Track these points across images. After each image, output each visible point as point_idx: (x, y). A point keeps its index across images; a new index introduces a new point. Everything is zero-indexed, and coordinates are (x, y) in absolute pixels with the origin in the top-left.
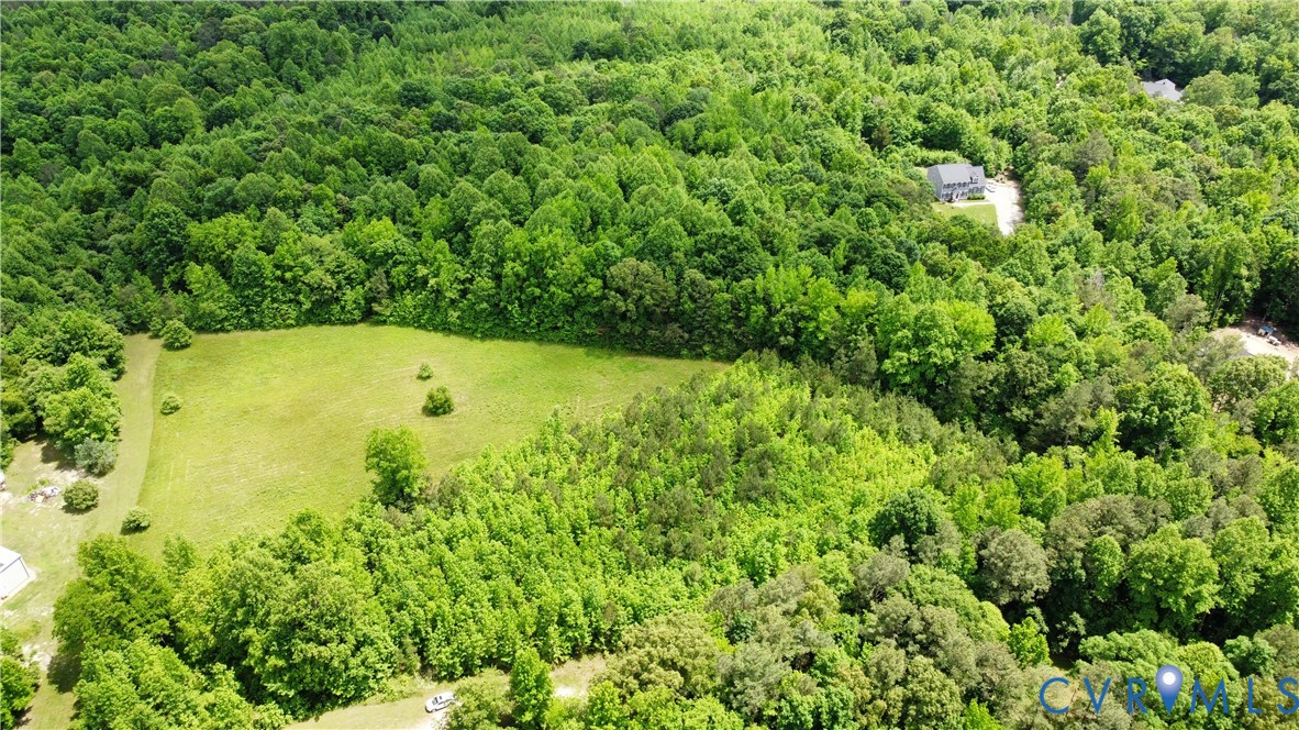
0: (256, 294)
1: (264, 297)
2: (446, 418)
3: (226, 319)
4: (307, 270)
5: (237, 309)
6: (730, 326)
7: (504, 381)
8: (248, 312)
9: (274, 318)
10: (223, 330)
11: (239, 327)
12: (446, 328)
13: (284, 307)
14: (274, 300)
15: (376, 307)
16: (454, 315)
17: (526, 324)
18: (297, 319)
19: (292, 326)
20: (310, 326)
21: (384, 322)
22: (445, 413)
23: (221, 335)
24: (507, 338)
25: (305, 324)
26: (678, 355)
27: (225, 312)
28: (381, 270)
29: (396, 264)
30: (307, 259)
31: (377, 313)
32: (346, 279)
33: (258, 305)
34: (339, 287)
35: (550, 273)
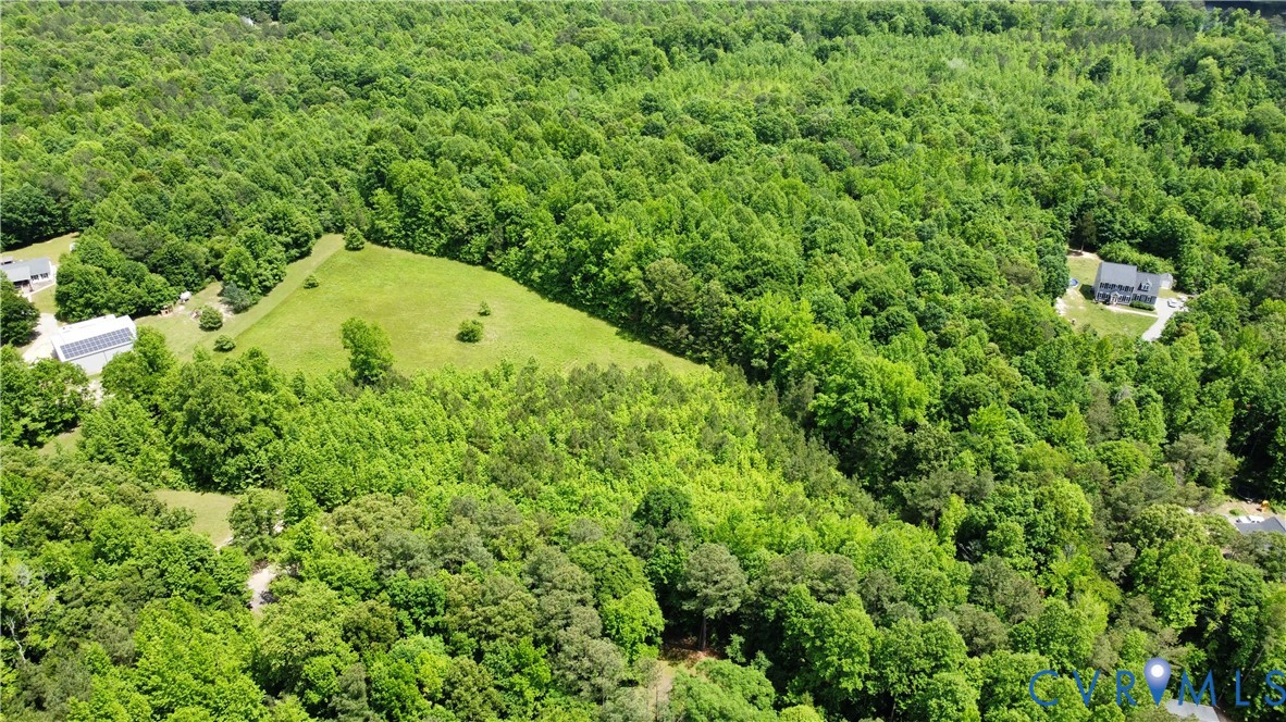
0: (413, 223)
1: (419, 226)
2: (468, 345)
3: (391, 237)
4: (452, 212)
5: (400, 231)
6: (727, 339)
7: (535, 333)
8: (407, 235)
9: (422, 245)
10: (387, 245)
11: (399, 246)
12: (529, 284)
13: (431, 238)
14: (425, 231)
15: (491, 256)
16: (536, 275)
17: (584, 296)
18: (438, 250)
19: (431, 254)
20: (445, 259)
21: (494, 269)
22: (469, 341)
23: (386, 249)
24: (569, 305)
25: (442, 256)
26: (681, 354)
27: (391, 232)
28: (501, 225)
29: (512, 222)
30: (454, 205)
31: (490, 260)
32: (479, 227)
33: (413, 231)
34: (470, 232)
35: (607, 255)
